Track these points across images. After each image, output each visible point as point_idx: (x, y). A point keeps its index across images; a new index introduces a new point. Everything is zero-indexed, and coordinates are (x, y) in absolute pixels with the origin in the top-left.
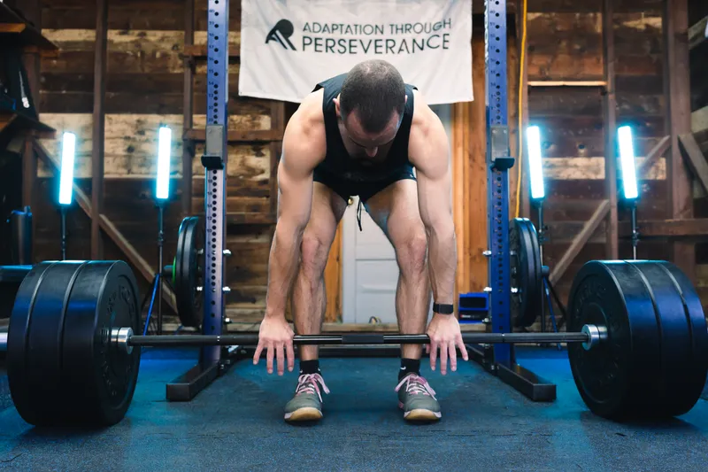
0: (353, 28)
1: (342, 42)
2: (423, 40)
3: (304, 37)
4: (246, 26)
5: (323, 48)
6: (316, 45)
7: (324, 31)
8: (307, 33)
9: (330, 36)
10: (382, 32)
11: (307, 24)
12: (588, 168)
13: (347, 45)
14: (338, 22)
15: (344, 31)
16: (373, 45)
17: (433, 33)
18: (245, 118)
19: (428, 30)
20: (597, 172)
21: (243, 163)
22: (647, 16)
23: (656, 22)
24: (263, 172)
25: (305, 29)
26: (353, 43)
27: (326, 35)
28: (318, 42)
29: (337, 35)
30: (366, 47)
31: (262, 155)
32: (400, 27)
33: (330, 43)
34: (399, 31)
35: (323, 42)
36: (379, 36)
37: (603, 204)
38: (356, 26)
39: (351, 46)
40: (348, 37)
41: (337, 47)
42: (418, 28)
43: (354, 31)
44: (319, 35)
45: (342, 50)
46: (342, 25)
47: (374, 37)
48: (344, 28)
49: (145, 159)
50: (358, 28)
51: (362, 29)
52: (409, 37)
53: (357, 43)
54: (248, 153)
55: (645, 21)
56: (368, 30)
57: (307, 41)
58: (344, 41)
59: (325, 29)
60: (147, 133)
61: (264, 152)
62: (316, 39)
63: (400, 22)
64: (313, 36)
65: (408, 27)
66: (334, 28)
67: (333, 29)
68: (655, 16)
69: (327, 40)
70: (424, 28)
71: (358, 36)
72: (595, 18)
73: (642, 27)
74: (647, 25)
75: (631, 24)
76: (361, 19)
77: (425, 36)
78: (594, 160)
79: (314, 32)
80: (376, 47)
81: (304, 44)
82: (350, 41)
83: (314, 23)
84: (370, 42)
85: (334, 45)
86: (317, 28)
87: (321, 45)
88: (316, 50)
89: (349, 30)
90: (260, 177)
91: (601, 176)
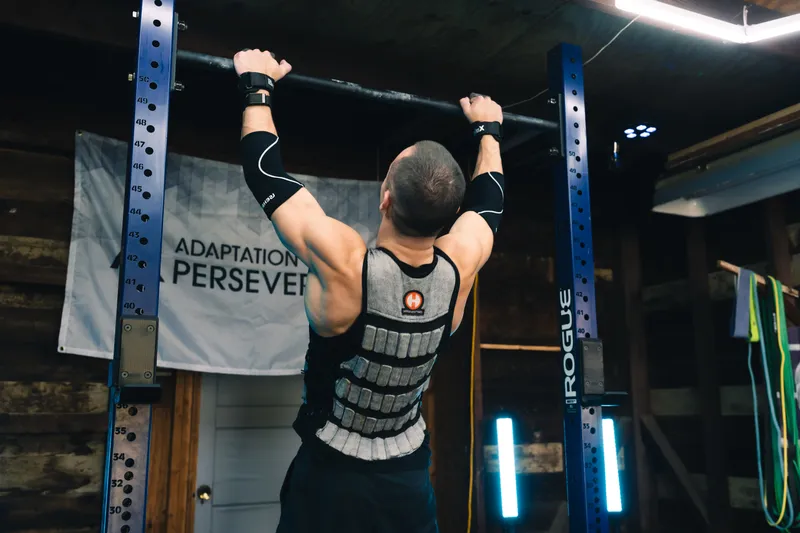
0: (254, 253)
1: (236, 274)
3: (177, 262)
4: (80, 236)
5: (207, 281)
6: (196, 275)
7: (209, 254)
8: (182, 256)
9: (218, 262)
10: (296, 264)
11: (183, 240)
12: (544, 457)
13: (243, 278)
14: (232, 243)
15: (239, 257)
16: (281, 280)
18: (59, 388)
20: (554, 464)
21: (51, 466)
22: (598, 267)
23: (607, 274)
24: (86, 481)
25: (178, 249)
26: (253, 276)
27: (213, 260)
28: (200, 270)
29: (228, 262)
30: (271, 282)
31: (88, 452)
33: (218, 274)
35: (207, 271)
36: (291, 268)
38: (258, 250)
39: (249, 281)
40: (246, 265)
41: (228, 280)
43: (254, 259)
44: (202, 260)
45: (236, 285)
46: (237, 248)
47: (282, 268)
48: (240, 253)
50: (261, 253)
51: (267, 257)
53: (259, 277)
54: (63, 450)
56: (276, 258)
57: (182, 268)
58: (241, 273)
59: (210, 250)
61: (91, 446)
62: (196, 266)
64: (192, 260)
66: (226, 250)
67: (223, 253)
69: (213, 268)
71: (260, 266)
72: (546, 263)
74: (599, 278)
76: (265, 241)
78: (551, 446)
79: (193, 254)
80: (287, 284)
81: (176, 273)
82: (249, 272)
83: (193, 241)
84: (279, 275)
85: (224, 277)
86: (198, 248)
87: (204, 276)
88: (195, 284)
89: (247, 255)
90: (81, 491)
91: (560, 468)
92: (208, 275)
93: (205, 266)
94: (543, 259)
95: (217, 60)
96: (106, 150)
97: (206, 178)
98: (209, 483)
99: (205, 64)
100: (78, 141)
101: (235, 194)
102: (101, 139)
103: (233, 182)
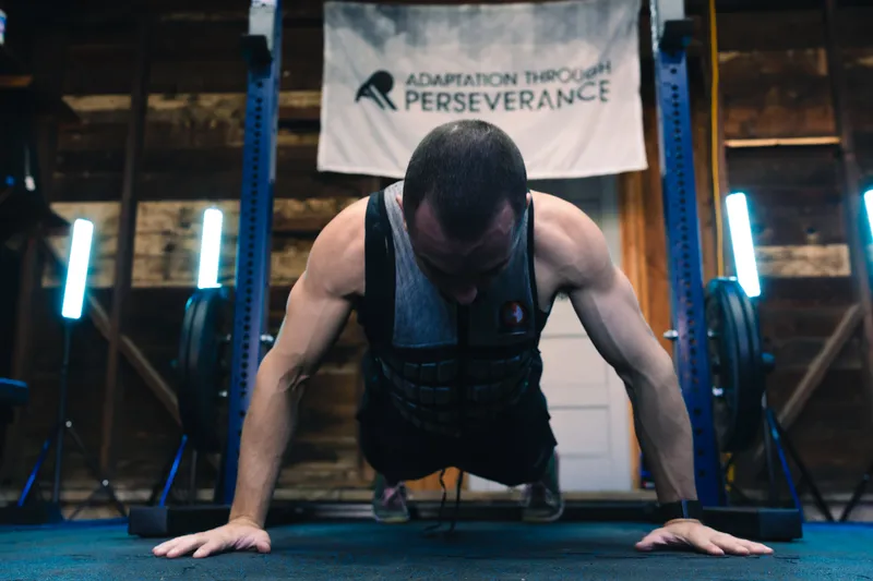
0: (475, 79)
1: (460, 98)
2: (572, 91)
3: (408, 93)
4: (330, 81)
5: (434, 105)
6: (424, 101)
7: (435, 83)
8: (412, 87)
9: (444, 90)
10: (515, 83)
11: (412, 75)
12: (823, 260)
13: (466, 101)
14: (454, 72)
15: (462, 83)
16: (502, 100)
17: (586, 81)
19: (578, 77)
20: (837, 265)
25: (409, 82)
26: (475, 98)
27: (438, 89)
28: (428, 98)
29: (452, 89)
30: (492, 101)
32: (539, 74)
33: (444, 99)
34: (539, 81)
35: (434, 98)
37: (851, 313)
38: (479, 75)
39: (472, 102)
40: (467, 90)
41: (453, 104)
42: (565, 75)
43: (476, 82)
44: (429, 89)
45: (460, 106)
46: (459, 76)
47: (503, 89)
48: (463, 79)
49: (187, 260)
50: (482, 78)
51: (487, 79)
52: (552, 87)
53: (481, 98)
56: (496, 80)
57: (412, 97)
58: (464, 96)
59: (436, 80)
60: (194, 225)
62: (424, 95)
63: (539, 68)
64: (420, 90)
65: (551, 74)
66: (449, 79)
67: (447, 81)
69: (439, 95)
70: (573, 75)
71: (481, 89)
72: (816, 57)
76: (486, 66)
77: (573, 85)
78: (831, 249)
79: (421, 85)
80: (507, 101)
81: (408, 102)
82: (471, 95)
83: (421, 75)
84: (498, 95)
85: (449, 101)
86: (425, 80)
87: (431, 102)
88: (424, 108)
89: (469, 81)
91: (845, 271)
94: (810, 51)
96: (348, 12)
100: (326, 10)
101: (455, 31)
103: (454, 21)
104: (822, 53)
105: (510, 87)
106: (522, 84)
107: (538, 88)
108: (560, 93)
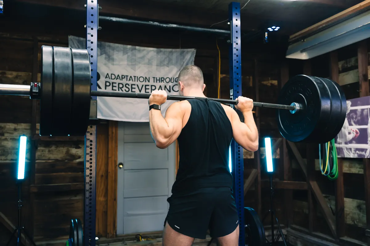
0: (133, 78)
1: (127, 86)
2: (170, 86)
3: (106, 82)
6: (113, 86)
7: (117, 79)
8: (108, 80)
9: (121, 82)
10: (149, 81)
11: (108, 74)
13: (130, 87)
14: (125, 74)
15: (128, 80)
17: (175, 83)
19: (172, 81)
20: (251, 155)
21: (68, 152)
22: (271, 79)
23: (275, 82)
24: (79, 157)
25: (106, 77)
26: (133, 86)
27: (118, 81)
28: (114, 85)
29: (124, 81)
30: (140, 89)
31: (79, 148)
32: (158, 79)
33: (121, 86)
34: (158, 81)
35: (117, 85)
37: (254, 171)
38: (135, 77)
39: (132, 88)
40: (130, 82)
42: (168, 80)
43: (134, 80)
44: (115, 81)
45: (127, 90)
46: (127, 76)
47: (144, 83)
48: (128, 78)
49: (4, 151)
50: (136, 78)
51: (138, 79)
52: (162, 84)
53: (136, 87)
54: (71, 147)
55: (270, 82)
56: (141, 79)
57: (108, 84)
58: (129, 85)
59: (118, 77)
60: (6, 135)
61: (80, 146)
62: (113, 83)
63: (158, 76)
64: (111, 81)
65: (163, 79)
66: (123, 77)
67: (122, 78)
68: (275, 80)
69: (119, 84)
70: (170, 80)
71: (136, 83)
72: (249, 79)
73: (269, 84)
74: (272, 84)
75: (265, 83)
76: (138, 73)
77: (171, 84)
79: (111, 79)
80: (146, 89)
81: (106, 86)
82: (132, 85)
83: (112, 74)
84: (143, 86)
85: (123, 87)
86: (113, 77)
87: (116, 87)
88: (113, 89)
89: (131, 79)
90: (78, 160)
91: (253, 157)
92: (117, 86)
93: (116, 83)
94: (248, 77)
95: (112, 18)
96: (79, 42)
97: (115, 50)
98: (122, 162)
99: (108, 20)
100: (69, 39)
101: (126, 56)
102: (77, 38)
103: (125, 52)
104: (251, 78)
105: (147, 83)
106: (152, 83)
107: (158, 85)
108: (165, 87)
